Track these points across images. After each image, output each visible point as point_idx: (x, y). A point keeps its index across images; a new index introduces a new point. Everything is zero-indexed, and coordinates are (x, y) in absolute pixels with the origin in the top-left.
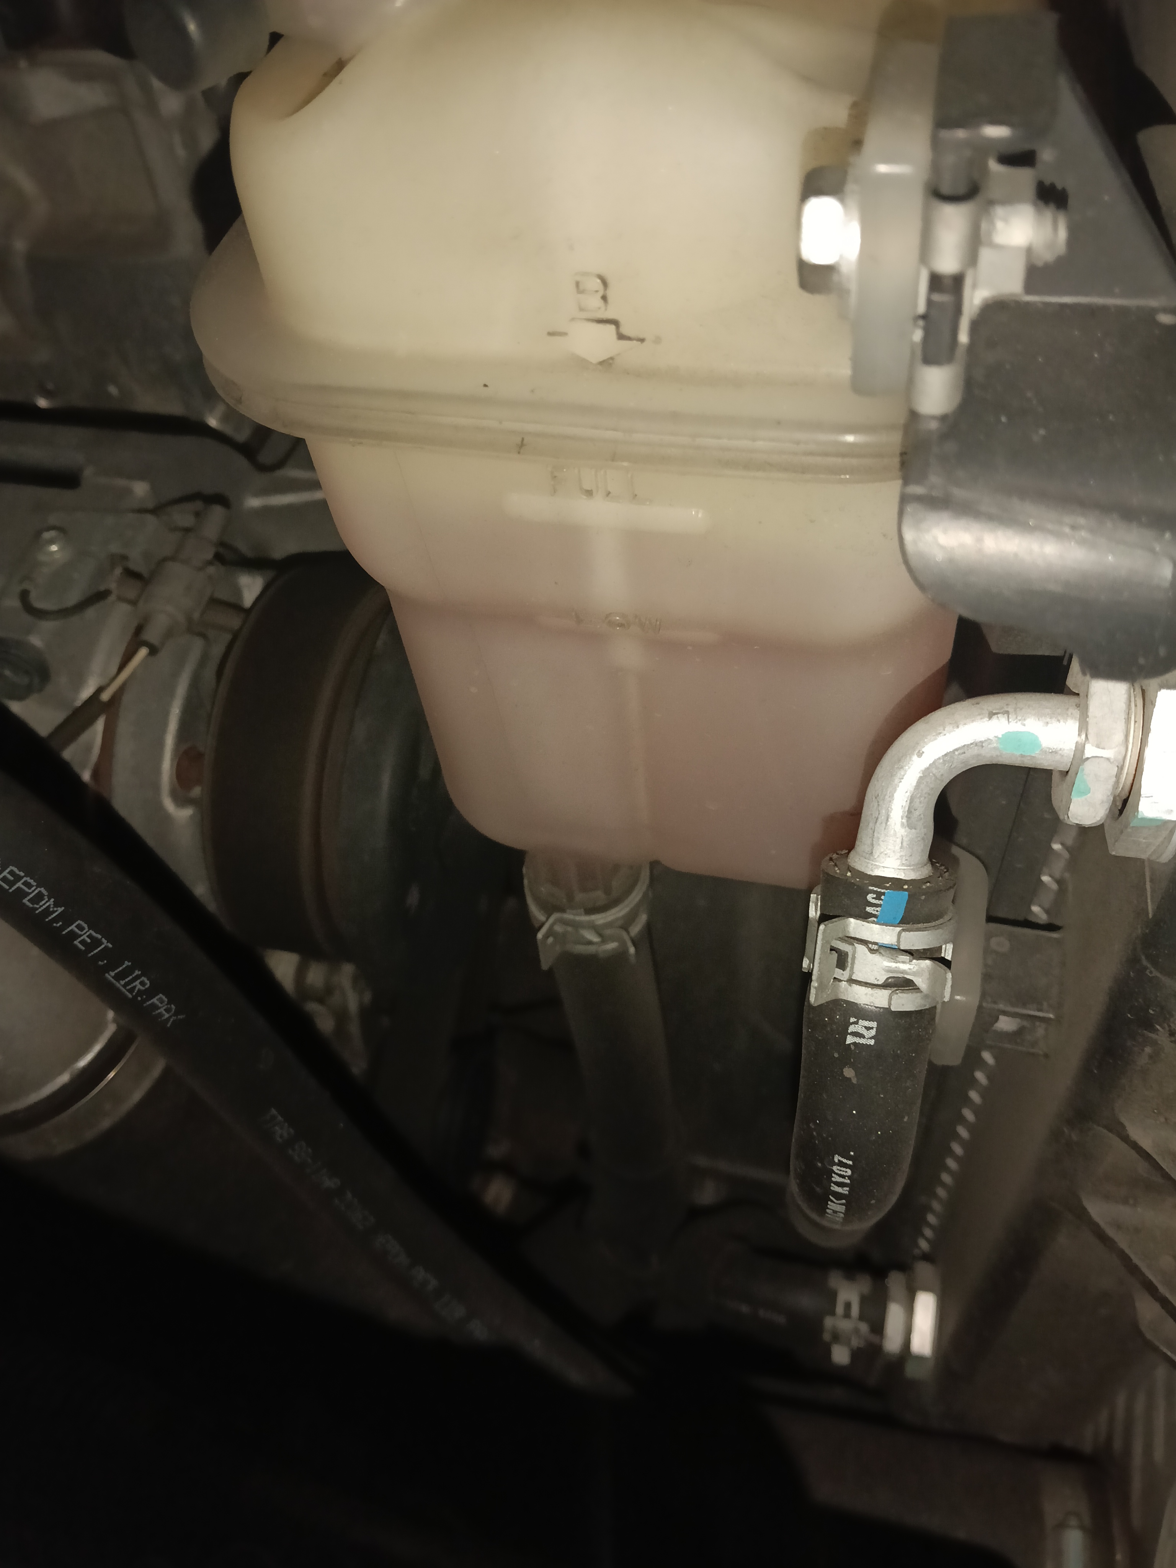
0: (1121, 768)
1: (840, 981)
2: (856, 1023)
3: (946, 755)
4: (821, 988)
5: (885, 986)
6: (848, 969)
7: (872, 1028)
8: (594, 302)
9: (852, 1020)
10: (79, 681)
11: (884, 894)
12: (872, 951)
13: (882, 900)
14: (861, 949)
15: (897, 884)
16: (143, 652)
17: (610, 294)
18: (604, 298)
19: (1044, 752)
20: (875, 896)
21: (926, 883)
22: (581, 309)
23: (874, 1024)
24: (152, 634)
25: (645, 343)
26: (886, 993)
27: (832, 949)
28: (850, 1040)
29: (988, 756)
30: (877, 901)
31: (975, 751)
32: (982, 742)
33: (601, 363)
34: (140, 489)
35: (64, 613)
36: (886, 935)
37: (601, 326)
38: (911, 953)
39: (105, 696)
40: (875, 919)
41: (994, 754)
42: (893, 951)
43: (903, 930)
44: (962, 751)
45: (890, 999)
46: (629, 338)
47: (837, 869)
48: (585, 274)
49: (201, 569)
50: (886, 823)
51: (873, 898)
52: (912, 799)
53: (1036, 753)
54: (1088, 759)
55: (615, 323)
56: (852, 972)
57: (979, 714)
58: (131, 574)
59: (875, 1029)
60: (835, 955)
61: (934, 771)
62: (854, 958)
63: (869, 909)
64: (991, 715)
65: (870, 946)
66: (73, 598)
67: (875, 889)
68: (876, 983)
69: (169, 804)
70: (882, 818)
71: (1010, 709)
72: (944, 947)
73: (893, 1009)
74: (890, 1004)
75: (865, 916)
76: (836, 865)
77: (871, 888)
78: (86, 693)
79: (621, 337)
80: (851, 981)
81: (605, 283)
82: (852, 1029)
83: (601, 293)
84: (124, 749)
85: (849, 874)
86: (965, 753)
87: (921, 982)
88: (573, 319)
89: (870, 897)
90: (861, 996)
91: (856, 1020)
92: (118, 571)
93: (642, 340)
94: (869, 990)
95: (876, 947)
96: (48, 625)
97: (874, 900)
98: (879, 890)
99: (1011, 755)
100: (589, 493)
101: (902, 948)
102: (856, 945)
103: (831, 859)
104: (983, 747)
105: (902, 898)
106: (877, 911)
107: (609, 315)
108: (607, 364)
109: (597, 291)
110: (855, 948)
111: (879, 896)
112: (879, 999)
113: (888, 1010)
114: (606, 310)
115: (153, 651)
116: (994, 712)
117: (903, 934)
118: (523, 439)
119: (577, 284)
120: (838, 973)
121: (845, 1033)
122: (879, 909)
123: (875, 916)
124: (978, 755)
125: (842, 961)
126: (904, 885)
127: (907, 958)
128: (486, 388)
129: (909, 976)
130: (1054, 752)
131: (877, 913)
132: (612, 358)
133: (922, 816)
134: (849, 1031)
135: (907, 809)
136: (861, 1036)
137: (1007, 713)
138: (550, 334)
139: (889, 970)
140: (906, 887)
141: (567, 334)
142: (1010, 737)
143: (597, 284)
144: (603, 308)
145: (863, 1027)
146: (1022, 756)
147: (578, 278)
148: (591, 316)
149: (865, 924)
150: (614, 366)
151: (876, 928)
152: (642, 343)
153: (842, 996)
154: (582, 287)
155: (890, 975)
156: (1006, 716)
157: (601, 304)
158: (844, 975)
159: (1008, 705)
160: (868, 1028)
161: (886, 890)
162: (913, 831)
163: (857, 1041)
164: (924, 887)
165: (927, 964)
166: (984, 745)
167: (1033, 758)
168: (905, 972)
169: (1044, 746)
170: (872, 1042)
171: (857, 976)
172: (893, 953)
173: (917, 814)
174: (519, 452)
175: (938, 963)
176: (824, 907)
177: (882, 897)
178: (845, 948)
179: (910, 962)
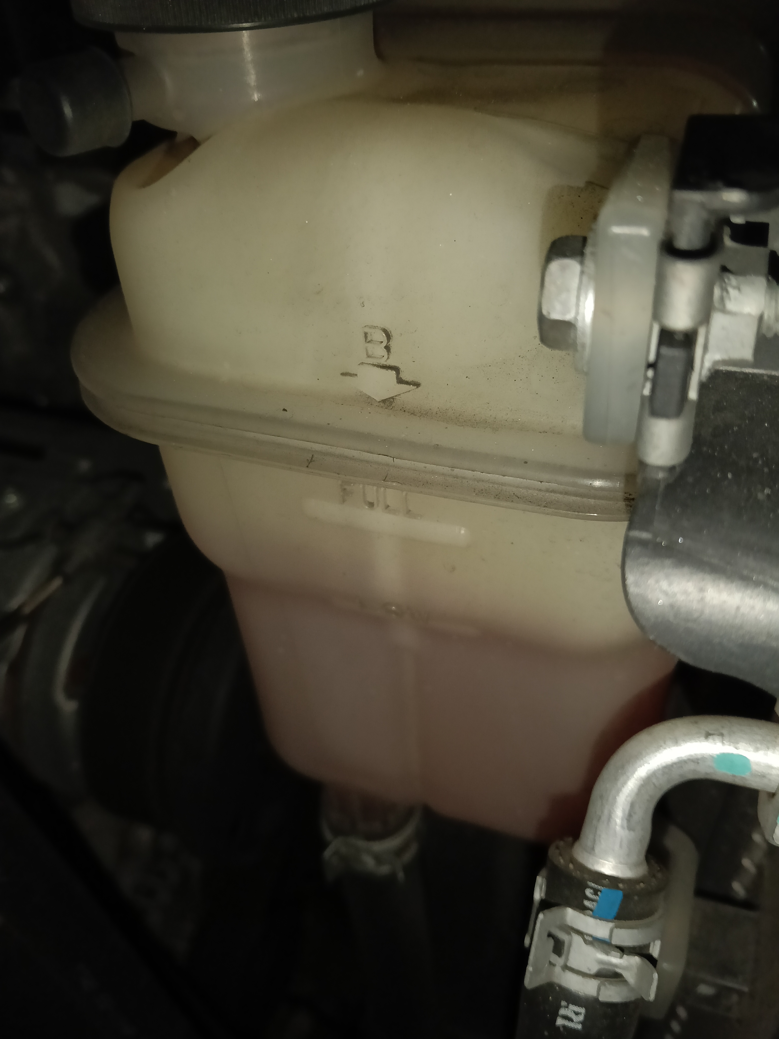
1: (555, 966)
2: (567, 1007)
3: (664, 767)
4: (537, 971)
5: (597, 976)
6: (563, 957)
7: (580, 1014)
8: (380, 351)
9: (563, 1003)
11: (600, 890)
12: (586, 941)
13: (598, 895)
14: (577, 939)
15: (613, 881)
16: (60, 579)
17: (392, 344)
18: (388, 348)
19: (755, 775)
20: (592, 891)
21: (640, 883)
22: (369, 356)
23: (582, 1010)
24: (68, 569)
25: (419, 388)
26: (595, 983)
27: (550, 935)
28: (560, 1022)
29: (702, 772)
30: (594, 896)
31: (692, 766)
32: (698, 759)
33: (384, 401)
36: (600, 929)
37: (384, 371)
38: (622, 950)
39: (27, 610)
40: (591, 912)
41: (709, 771)
42: (605, 944)
43: (617, 927)
44: (678, 765)
45: (599, 990)
46: (407, 383)
47: (560, 858)
48: (373, 327)
50: (608, 823)
52: (632, 805)
53: (746, 775)
55: (396, 369)
56: (567, 959)
57: (696, 733)
59: (583, 1015)
60: (551, 942)
61: (654, 780)
62: (570, 945)
63: (587, 903)
64: (708, 735)
65: (585, 936)
67: (594, 884)
68: (588, 972)
69: (61, 697)
70: (604, 818)
71: (725, 732)
72: (652, 944)
73: (601, 999)
74: (598, 994)
75: (582, 909)
76: (561, 854)
77: (589, 883)
79: (400, 381)
80: (566, 968)
81: (389, 336)
82: (562, 1012)
83: (384, 344)
85: (571, 866)
86: (680, 767)
87: (630, 977)
88: (362, 364)
89: (588, 892)
90: (573, 983)
91: (566, 1003)
93: (417, 385)
94: (579, 978)
95: (590, 939)
97: (590, 894)
98: (597, 886)
99: (724, 773)
100: (371, 505)
101: (614, 942)
102: (573, 934)
103: (557, 848)
104: (698, 763)
105: (617, 896)
106: (593, 905)
107: (391, 362)
108: (388, 403)
109: (382, 342)
110: (571, 936)
111: (596, 892)
112: (588, 988)
113: (596, 1000)
114: (388, 358)
115: (66, 581)
116: (710, 732)
117: (615, 930)
118: (312, 457)
119: (366, 334)
120: (554, 958)
121: (555, 1014)
122: (594, 903)
123: (591, 910)
124: (694, 771)
125: (558, 948)
126: (620, 883)
127: (618, 953)
128: (285, 412)
129: (618, 969)
130: (763, 776)
131: (592, 907)
132: (392, 398)
133: (640, 820)
134: (560, 1014)
135: (627, 812)
136: (570, 1020)
137: (722, 735)
138: (343, 374)
139: (601, 962)
140: (621, 885)
141: (356, 375)
142: (724, 757)
143: (383, 337)
144: (386, 356)
145: (572, 1012)
146: (734, 776)
147: (367, 330)
148: (375, 361)
149: (582, 916)
150: (394, 405)
151: (591, 921)
152: (417, 387)
153: (556, 980)
154: (369, 339)
155: (603, 966)
156: (720, 737)
157: (384, 352)
158: (559, 961)
159: (723, 727)
160: (577, 1014)
161: (603, 886)
162: (632, 833)
163: (566, 1024)
164: (638, 887)
165: (636, 960)
166: (699, 761)
167: (743, 778)
168: (616, 966)
169: (754, 767)
170: (579, 1027)
171: (572, 963)
172: (606, 947)
173: (636, 818)
174: (307, 466)
175: (646, 960)
176: (548, 892)
177: (599, 893)
178: (562, 936)
179: (621, 957)
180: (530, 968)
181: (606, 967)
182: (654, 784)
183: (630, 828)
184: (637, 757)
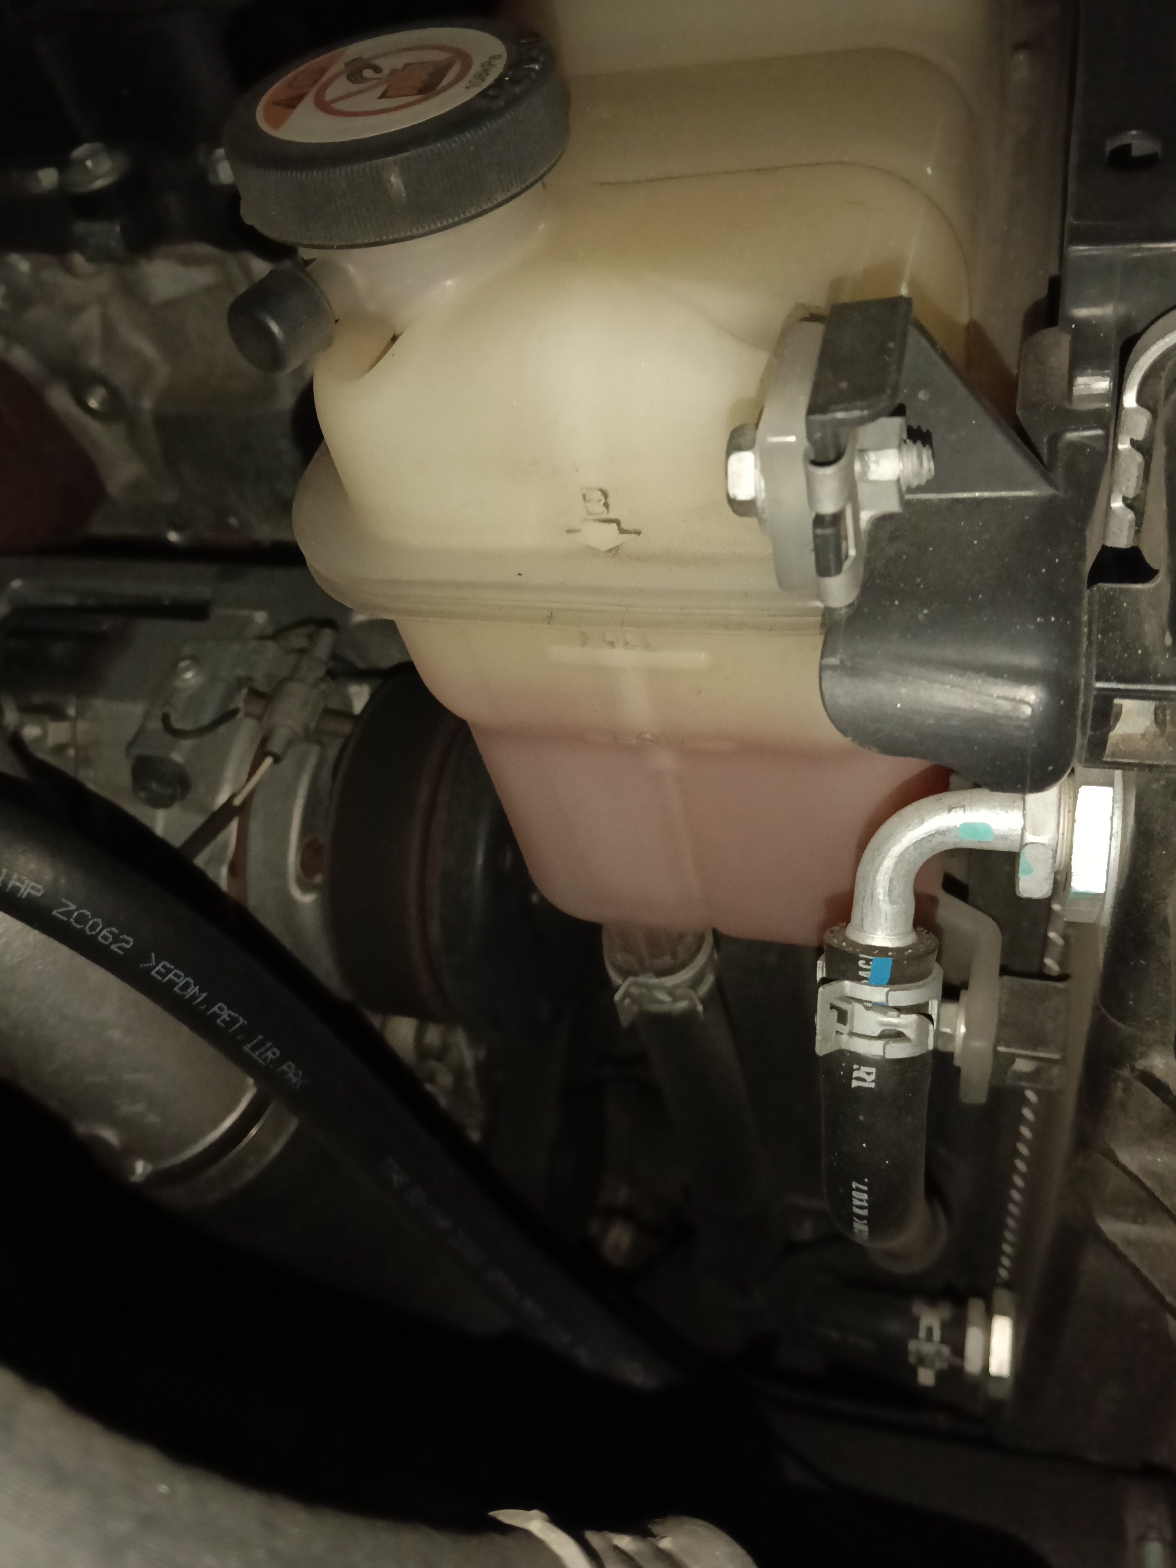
0: (1055, 852)
1: (842, 1034)
2: (859, 1069)
3: (915, 843)
4: (825, 1039)
5: (881, 1037)
6: (848, 1024)
7: (872, 1073)
8: (599, 508)
9: (855, 1067)
10: (215, 789)
11: (871, 960)
12: (867, 1008)
13: (871, 965)
14: (858, 1007)
15: (885, 951)
16: (268, 761)
17: (610, 500)
18: (606, 505)
19: (996, 837)
20: (864, 962)
21: (909, 949)
22: (589, 513)
23: (873, 1070)
24: (276, 746)
25: (641, 535)
26: (880, 1043)
27: (832, 1006)
28: (855, 1084)
29: (951, 842)
30: (867, 966)
31: (939, 839)
32: (944, 832)
33: (610, 550)
34: (260, 617)
35: (201, 732)
36: (878, 994)
37: (606, 525)
38: (900, 1010)
39: (237, 802)
40: (866, 981)
41: (956, 840)
42: (882, 1008)
43: (890, 990)
44: (929, 839)
45: (885, 1048)
46: (628, 532)
47: (835, 939)
48: (590, 489)
49: (315, 685)
50: (872, 902)
51: (863, 964)
52: (891, 881)
53: (990, 839)
54: (1026, 844)
55: (617, 522)
56: (852, 1026)
57: (941, 809)
58: (255, 694)
59: (874, 1074)
60: (835, 1013)
61: (910, 855)
62: (853, 1015)
63: (861, 973)
64: (950, 809)
65: (865, 1003)
66: (207, 717)
67: (865, 956)
68: (873, 1035)
69: (296, 893)
70: (868, 897)
71: (965, 803)
72: (930, 1002)
73: (887, 1056)
74: (884, 1053)
75: (859, 979)
76: (834, 937)
77: (861, 956)
78: (222, 798)
79: (622, 531)
80: (852, 1034)
81: (605, 494)
82: (855, 1074)
83: (603, 501)
84: (256, 846)
85: (844, 944)
86: (930, 841)
87: (909, 1033)
88: (584, 520)
89: (861, 963)
90: (862, 1047)
91: (858, 1067)
92: (244, 692)
93: (639, 532)
94: (866, 1041)
95: (870, 1005)
96: (187, 744)
98: (867, 957)
99: (969, 841)
100: (612, 644)
101: (890, 1004)
102: (854, 1003)
103: (832, 932)
104: (945, 835)
105: (888, 962)
106: (868, 975)
107: (612, 515)
108: (614, 551)
109: (600, 500)
110: (853, 1006)
111: (868, 962)
112: (875, 1049)
113: (884, 1058)
114: (608, 513)
115: (277, 759)
116: (953, 806)
117: (890, 993)
118: (552, 613)
119: (584, 496)
120: (840, 1027)
121: (850, 1078)
122: (869, 973)
123: (867, 979)
124: (942, 843)
125: (843, 1017)
126: (889, 952)
127: (895, 1013)
128: (520, 576)
129: (899, 1028)
130: (1005, 838)
131: (867, 976)
132: (617, 547)
133: (902, 894)
134: (854, 1076)
135: (887, 889)
136: (864, 1080)
137: (963, 807)
138: (568, 531)
139: (882, 1024)
140: (890, 954)
141: (580, 531)
142: (967, 827)
143: (599, 495)
144: (606, 512)
145: (865, 1073)
146: (979, 842)
147: (584, 492)
148: (597, 517)
149: (859, 985)
150: (619, 552)
151: (868, 988)
152: (639, 535)
153: (844, 1047)
154: (587, 498)
155: (884, 1028)
156: (962, 809)
157: (604, 509)
158: (845, 1029)
159: (964, 800)
160: (869, 1074)
161: (874, 956)
162: (895, 906)
163: (860, 1085)
164: (906, 953)
165: (913, 1018)
166: (946, 833)
167: (989, 842)
168: (895, 1025)
169: (996, 833)
170: (873, 1085)
171: (856, 1030)
172: (884, 1009)
173: (896, 892)
174: (549, 623)
175: (922, 1016)
176: (828, 972)
177: (871, 963)
178: (843, 1006)
179: (898, 1016)
180: (818, 1038)
181: (888, 1028)
182: (908, 860)
183: (892, 902)
184: (890, 838)
